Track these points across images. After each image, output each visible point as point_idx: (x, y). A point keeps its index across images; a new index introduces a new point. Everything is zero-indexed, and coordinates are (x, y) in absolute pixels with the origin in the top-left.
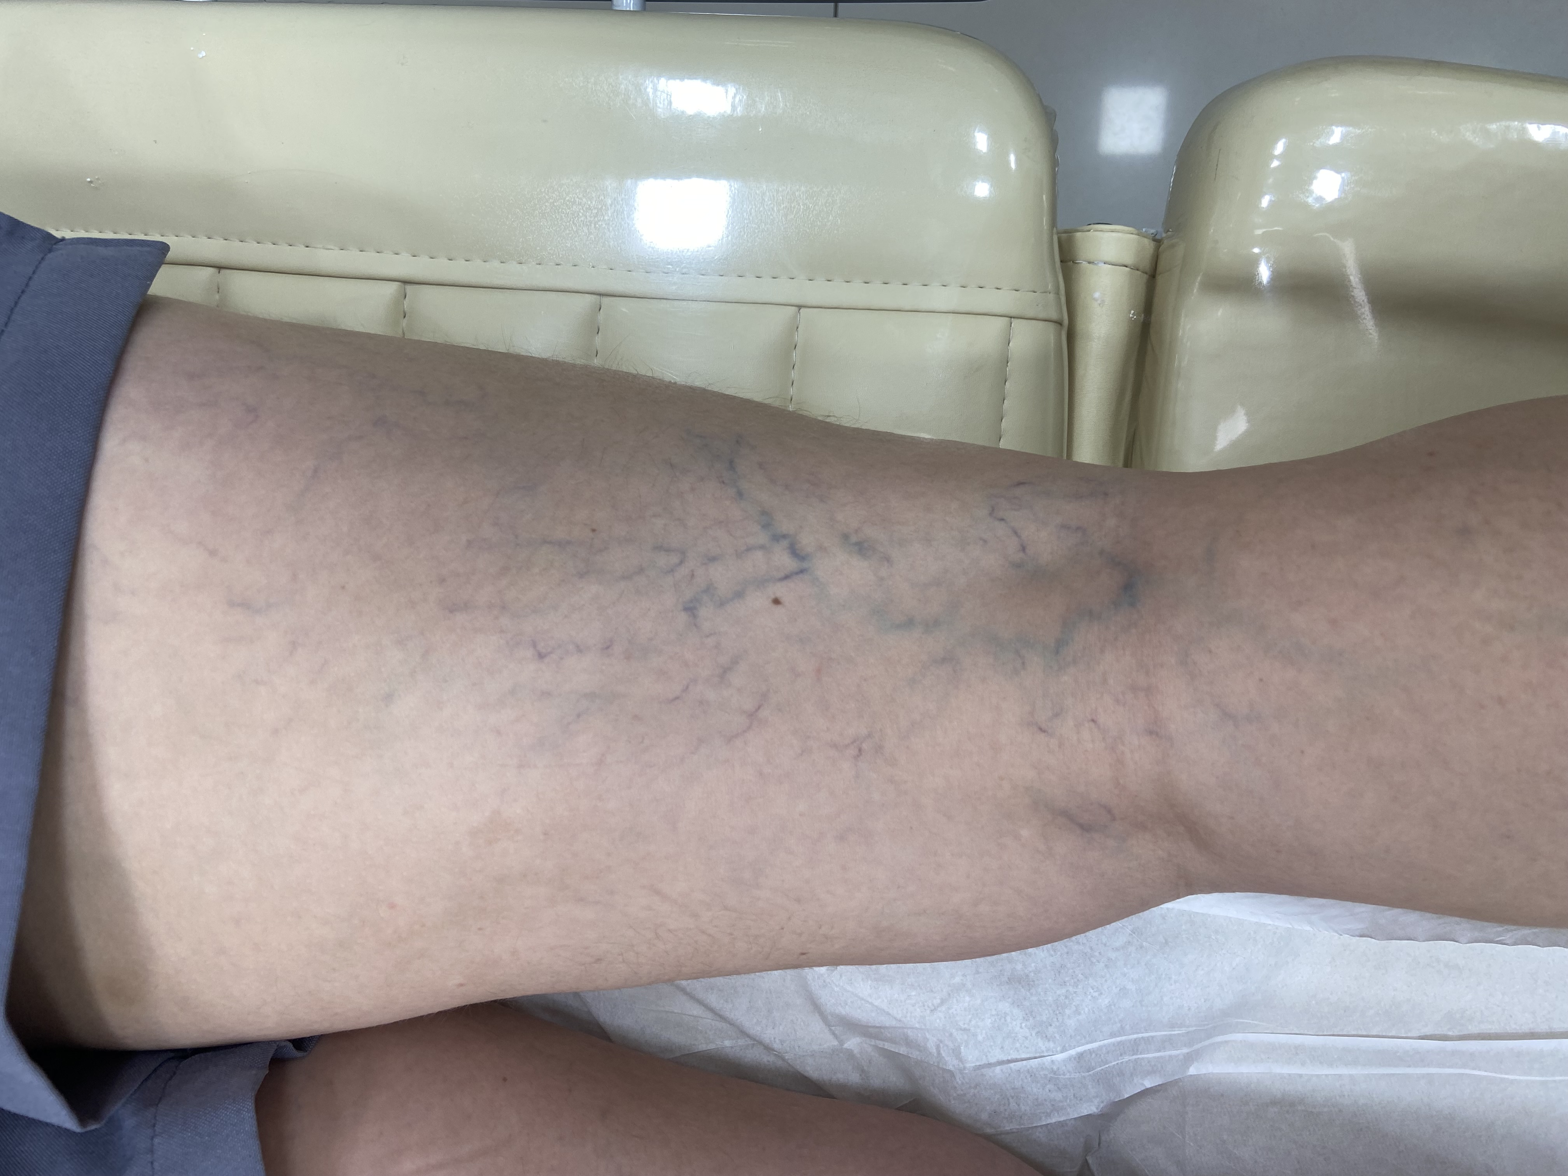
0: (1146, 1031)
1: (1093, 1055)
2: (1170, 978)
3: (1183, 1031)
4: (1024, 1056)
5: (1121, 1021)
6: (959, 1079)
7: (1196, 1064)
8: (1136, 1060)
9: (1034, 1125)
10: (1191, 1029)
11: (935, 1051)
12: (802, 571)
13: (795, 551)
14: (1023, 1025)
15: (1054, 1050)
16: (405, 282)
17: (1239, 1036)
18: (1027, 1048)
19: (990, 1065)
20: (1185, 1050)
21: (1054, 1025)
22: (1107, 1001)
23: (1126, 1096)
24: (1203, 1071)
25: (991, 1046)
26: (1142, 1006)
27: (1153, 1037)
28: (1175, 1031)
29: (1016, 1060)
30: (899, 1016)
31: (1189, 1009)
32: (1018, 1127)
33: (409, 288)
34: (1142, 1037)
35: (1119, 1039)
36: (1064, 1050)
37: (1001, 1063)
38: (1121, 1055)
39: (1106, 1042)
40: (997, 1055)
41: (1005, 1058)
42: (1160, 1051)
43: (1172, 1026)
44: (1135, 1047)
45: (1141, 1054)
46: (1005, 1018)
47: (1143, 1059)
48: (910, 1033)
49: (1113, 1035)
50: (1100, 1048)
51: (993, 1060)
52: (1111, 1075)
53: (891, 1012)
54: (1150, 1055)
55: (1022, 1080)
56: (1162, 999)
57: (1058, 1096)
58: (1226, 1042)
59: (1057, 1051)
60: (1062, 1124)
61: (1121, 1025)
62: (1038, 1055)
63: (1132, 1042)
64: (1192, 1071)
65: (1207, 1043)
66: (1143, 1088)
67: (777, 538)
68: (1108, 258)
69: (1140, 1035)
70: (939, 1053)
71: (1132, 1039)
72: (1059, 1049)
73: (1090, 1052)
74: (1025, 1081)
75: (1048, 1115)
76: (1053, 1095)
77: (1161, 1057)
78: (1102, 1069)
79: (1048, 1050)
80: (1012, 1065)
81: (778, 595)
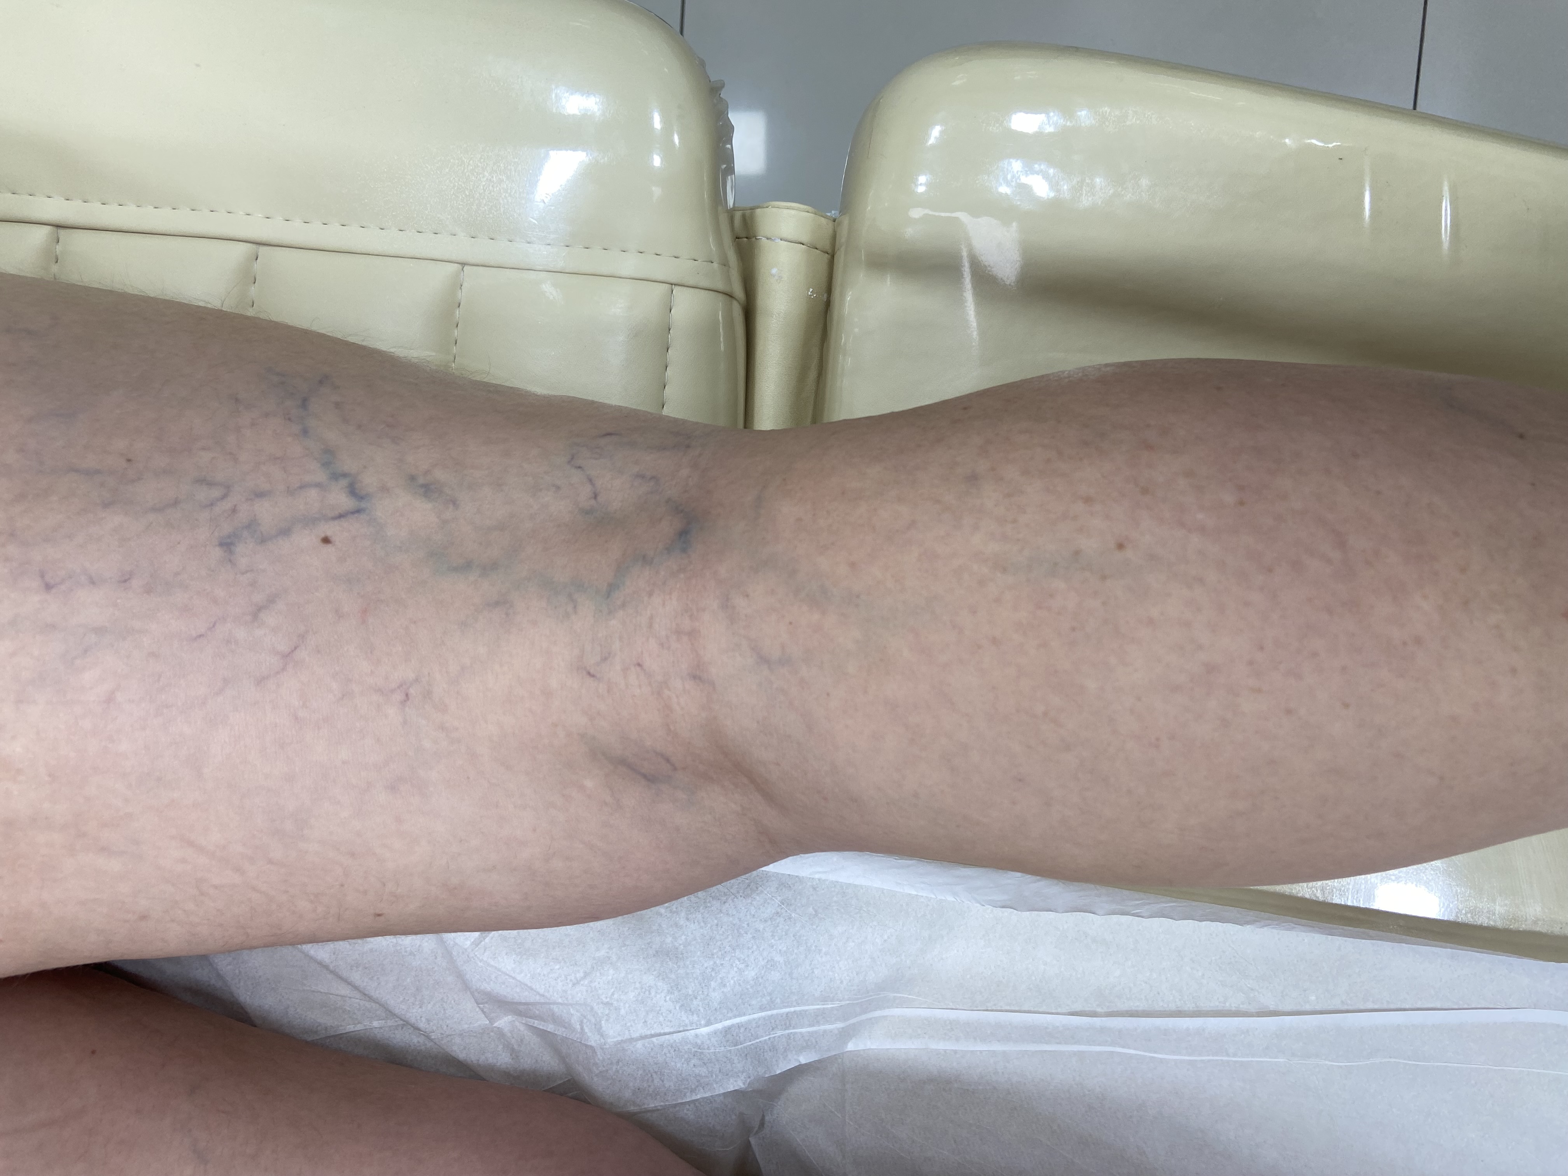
0: (798, 1005)
1: (742, 1030)
2: (820, 951)
3: (836, 1004)
4: (667, 1030)
5: (770, 994)
6: (600, 1055)
7: (854, 1040)
8: (789, 1035)
9: (680, 1101)
10: (843, 1003)
11: (578, 1027)
12: (358, 511)
13: (353, 491)
14: (668, 998)
15: (698, 1023)
16: (58, 226)
17: (897, 1012)
18: (671, 1022)
19: (631, 1040)
20: (840, 1025)
21: (699, 998)
22: (753, 974)
23: (778, 1072)
24: (861, 1047)
25: (634, 1020)
26: (792, 979)
27: (806, 1011)
28: (828, 1004)
29: (660, 1035)
30: (542, 991)
31: (842, 982)
32: (662, 1104)
33: (62, 233)
34: (795, 1011)
35: (769, 1013)
36: (708, 1023)
37: (642, 1038)
38: (773, 1029)
39: (756, 1016)
40: (639, 1030)
41: (649, 1033)
42: (813, 1026)
43: (825, 1000)
44: (788, 1021)
45: (794, 1028)
46: (649, 991)
47: (796, 1033)
48: (555, 1008)
49: (762, 1009)
50: (750, 1022)
51: (635, 1035)
52: (762, 1050)
53: (534, 987)
54: (803, 1030)
55: (665, 1054)
56: (813, 972)
57: (703, 1071)
58: (885, 1017)
59: (700, 1024)
60: (710, 1100)
61: (771, 999)
62: (681, 1029)
63: (785, 1016)
64: (851, 1047)
65: (864, 1017)
66: (797, 1064)
67: (336, 476)
68: (784, 235)
69: (792, 1009)
70: (582, 1029)
71: (783, 1013)
72: (703, 1022)
73: (739, 1026)
74: (668, 1055)
75: (693, 1091)
76: (697, 1071)
77: (816, 1032)
78: (752, 1044)
79: (691, 1023)
80: (654, 1039)
81: (329, 533)
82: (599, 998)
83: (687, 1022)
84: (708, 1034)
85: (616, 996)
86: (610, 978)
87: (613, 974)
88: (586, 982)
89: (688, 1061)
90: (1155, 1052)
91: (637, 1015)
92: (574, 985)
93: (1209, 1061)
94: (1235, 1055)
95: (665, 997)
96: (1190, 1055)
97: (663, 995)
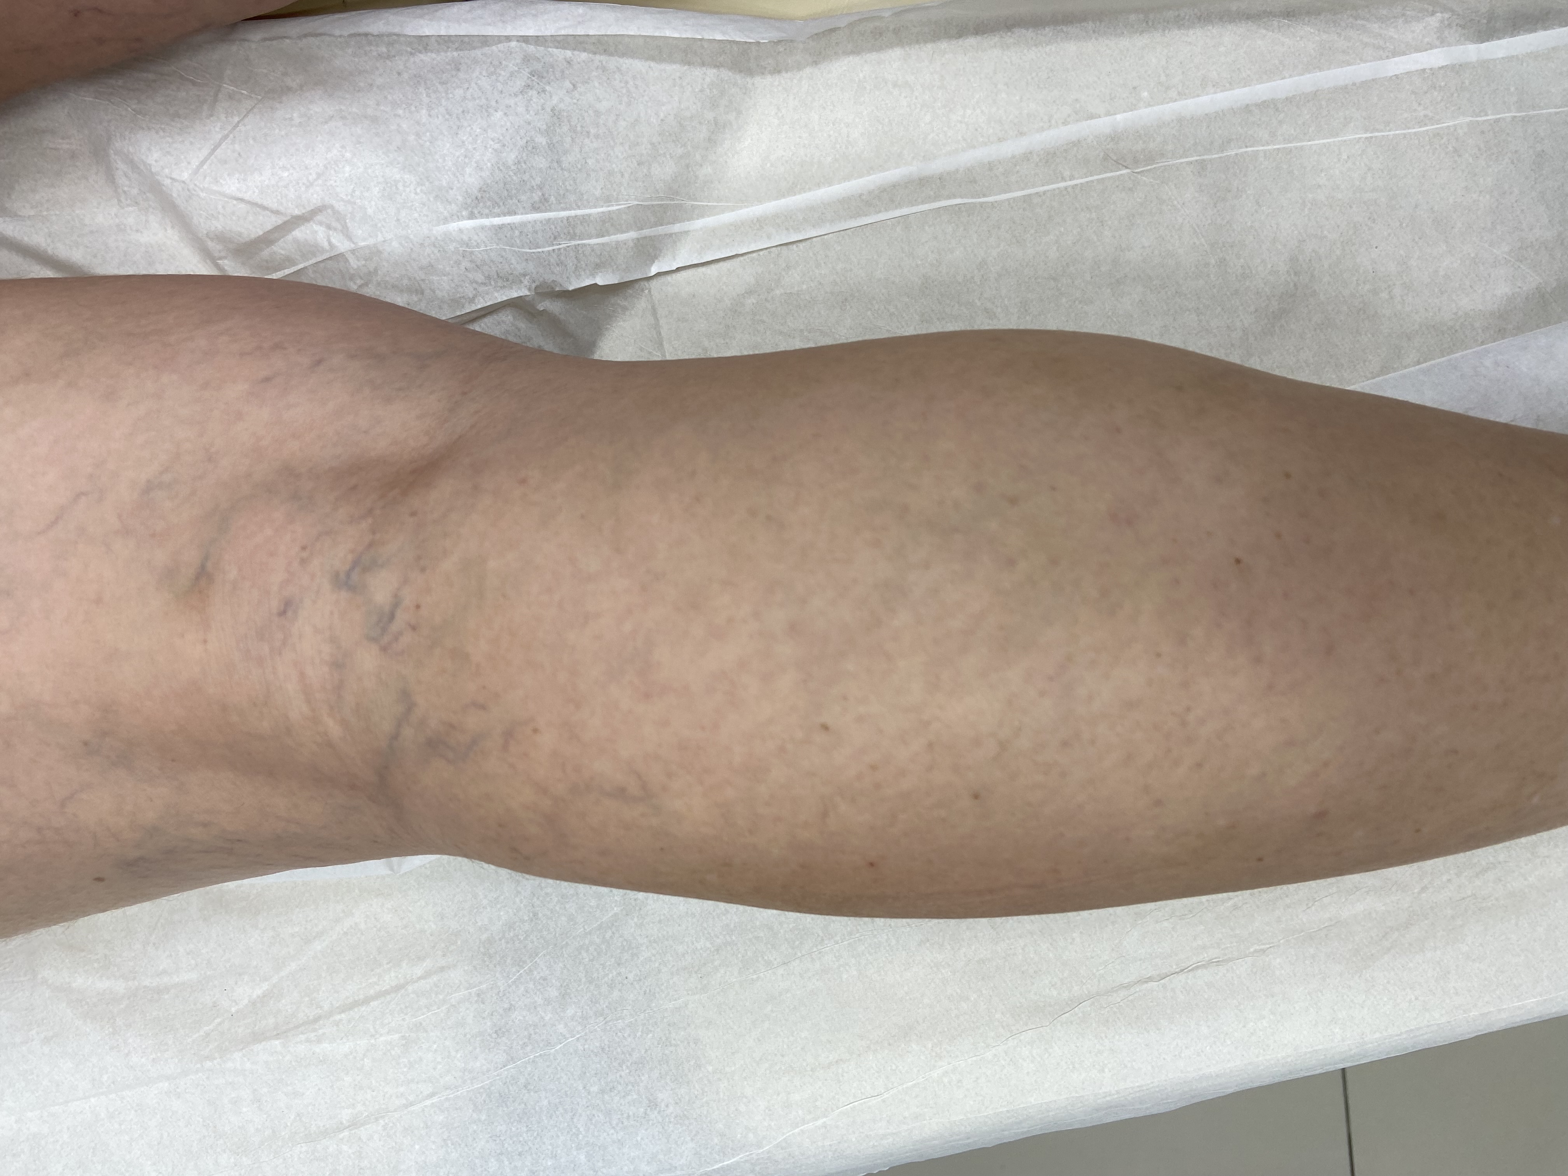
82: (338, 196)
83: (446, 213)
84: (474, 228)
85: (357, 193)
86: (347, 175)
87: (350, 171)
88: (320, 182)
89: (458, 263)
90: (984, 196)
91: (387, 213)
92: (307, 187)
93: (1045, 193)
94: (1072, 178)
95: (415, 190)
96: (1023, 189)
97: (412, 187)
